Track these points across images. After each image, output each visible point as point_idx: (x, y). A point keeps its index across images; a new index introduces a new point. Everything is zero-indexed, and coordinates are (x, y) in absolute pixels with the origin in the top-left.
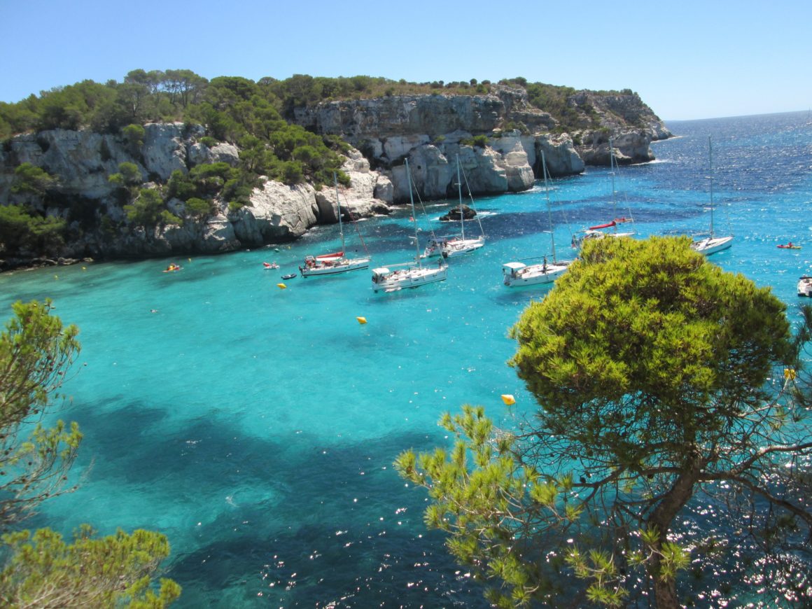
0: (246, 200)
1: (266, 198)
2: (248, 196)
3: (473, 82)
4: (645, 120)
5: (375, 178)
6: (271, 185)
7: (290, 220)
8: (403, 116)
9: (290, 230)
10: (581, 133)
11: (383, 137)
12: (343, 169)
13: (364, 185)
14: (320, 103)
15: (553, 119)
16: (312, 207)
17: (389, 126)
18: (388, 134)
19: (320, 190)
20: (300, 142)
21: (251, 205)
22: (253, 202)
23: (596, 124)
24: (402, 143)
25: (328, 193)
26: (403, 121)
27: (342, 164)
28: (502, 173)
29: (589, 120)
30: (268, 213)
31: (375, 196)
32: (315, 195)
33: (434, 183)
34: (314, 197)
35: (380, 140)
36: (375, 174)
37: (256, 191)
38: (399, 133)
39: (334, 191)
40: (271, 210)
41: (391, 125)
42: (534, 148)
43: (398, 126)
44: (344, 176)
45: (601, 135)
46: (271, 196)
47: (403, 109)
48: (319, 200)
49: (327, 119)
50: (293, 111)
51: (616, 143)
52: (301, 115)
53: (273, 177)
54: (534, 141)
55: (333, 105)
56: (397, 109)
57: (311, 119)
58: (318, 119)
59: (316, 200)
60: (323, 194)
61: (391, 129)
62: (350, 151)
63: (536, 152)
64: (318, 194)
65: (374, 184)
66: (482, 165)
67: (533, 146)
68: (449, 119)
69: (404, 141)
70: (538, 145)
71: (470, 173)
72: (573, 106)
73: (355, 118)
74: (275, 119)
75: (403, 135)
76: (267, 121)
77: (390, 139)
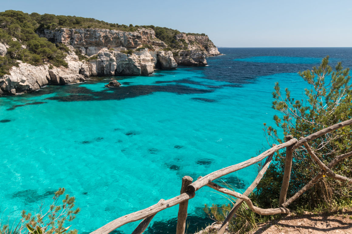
0: (7, 72)
1: (19, 71)
2: (9, 70)
3: (131, 25)
4: (210, 47)
5: (81, 65)
6: (23, 66)
7: (31, 83)
8: (96, 38)
9: (31, 87)
10: (179, 51)
11: (86, 46)
12: (65, 60)
13: (75, 68)
14: (57, 28)
15: (165, 44)
16: (46, 76)
17: (89, 42)
18: (89, 45)
19: (52, 69)
20: (42, 46)
21: (10, 74)
22: (11, 73)
23: (186, 48)
24: (95, 50)
25: (55, 70)
26: (96, 40)
27: (65, 57)
28: (139, 66)
29: (183, 46)
30: (19, 79)
31: (80, 73)
32: (49, 71)
33: (109, 69)
34: (48, 71)
35: (85, 48)
36: (81, 63)
37: (14, 68)
38: (94, 45)
39: (59, 69)
40: (21, 77)
41: (90, 41)
42: (157, 56)
43: (93, 42)
44: (65, 63)
45: (187, 53)
46: (22, 70)
47: (95, 35)
48: (51, 73)
49: (60, 36)
50: (44, 30)
51: (192, 56)
52: (47, 33)
53: (25, 61)
54: (157, 53)
55: (62, 29)
56: (93, 34)
57: (52, 35)
58: (55, 35)
59: (49, 73)
60: (52, 71)
61: (90, 43)
62: (69, 52)
63: (157, 58)
64: (50, 71)
65: (80, 68)
66: (130, 62)
67: (156, 55)
68: (117, 41)
69: (96, 49)
70: (158, 55)
71: (125, 65)
72: (177, 39)
73: (73, 37)
74: (31, 33)
75: (96, 46)
76: (27, 34)
77: (90, 48)
